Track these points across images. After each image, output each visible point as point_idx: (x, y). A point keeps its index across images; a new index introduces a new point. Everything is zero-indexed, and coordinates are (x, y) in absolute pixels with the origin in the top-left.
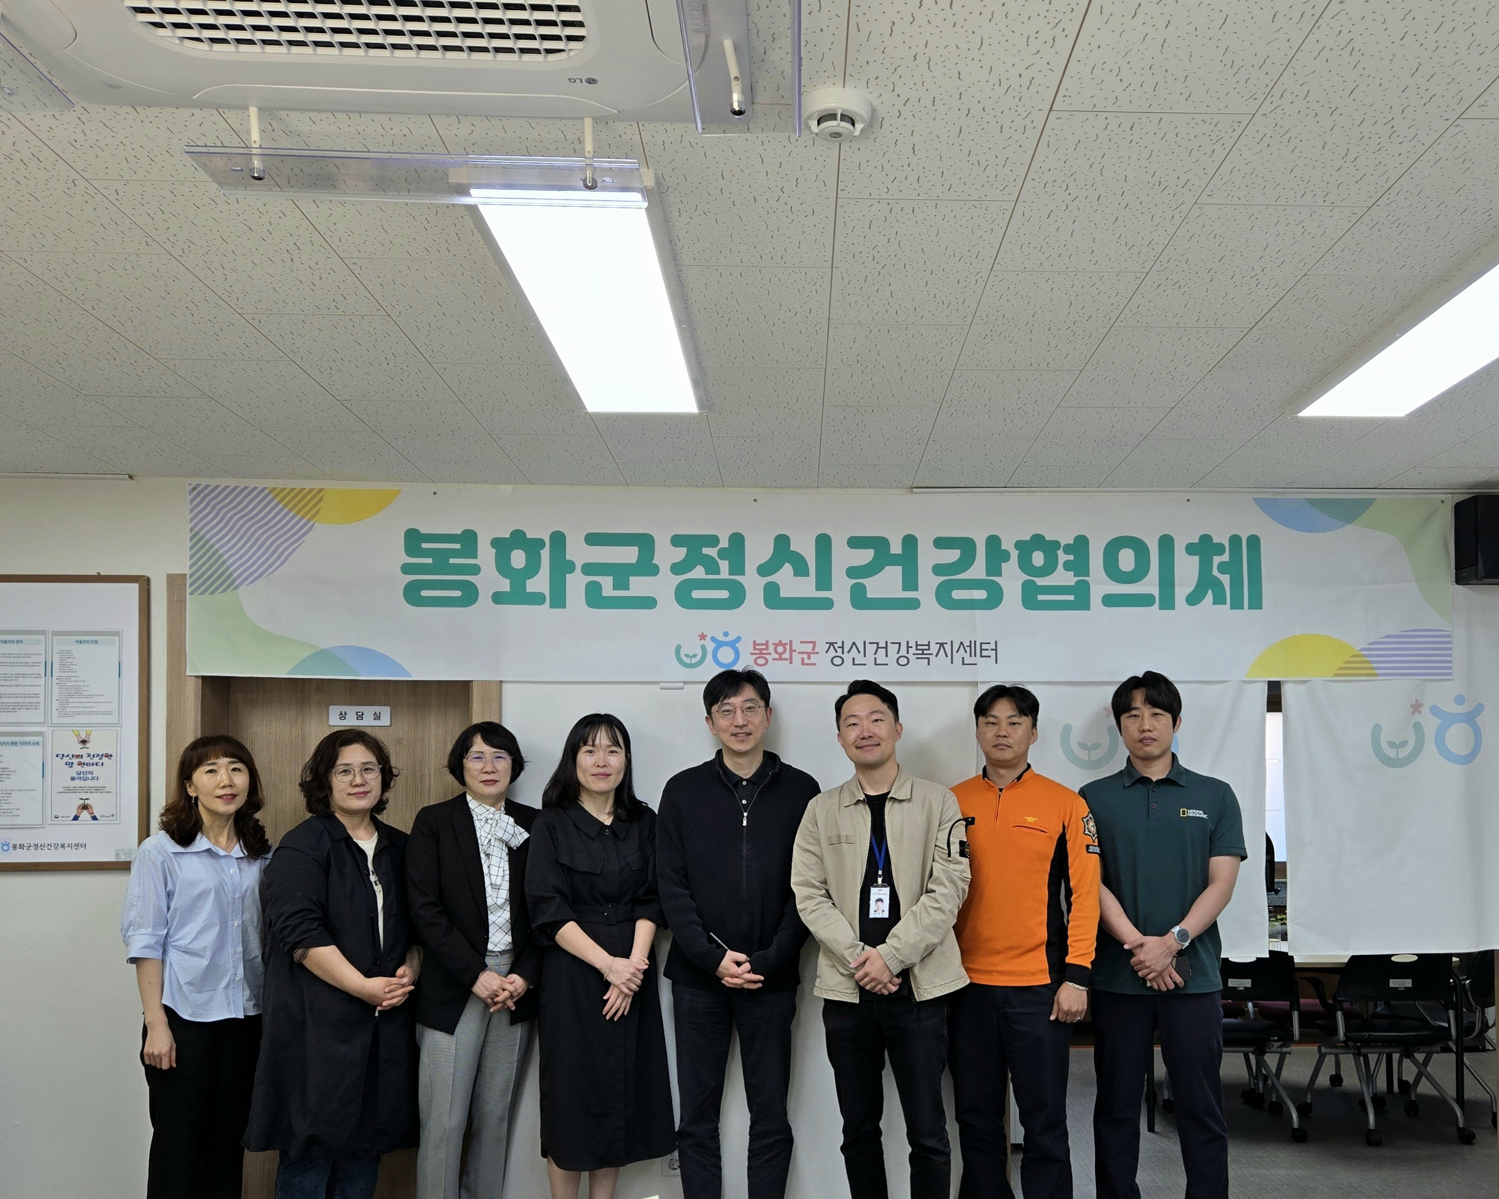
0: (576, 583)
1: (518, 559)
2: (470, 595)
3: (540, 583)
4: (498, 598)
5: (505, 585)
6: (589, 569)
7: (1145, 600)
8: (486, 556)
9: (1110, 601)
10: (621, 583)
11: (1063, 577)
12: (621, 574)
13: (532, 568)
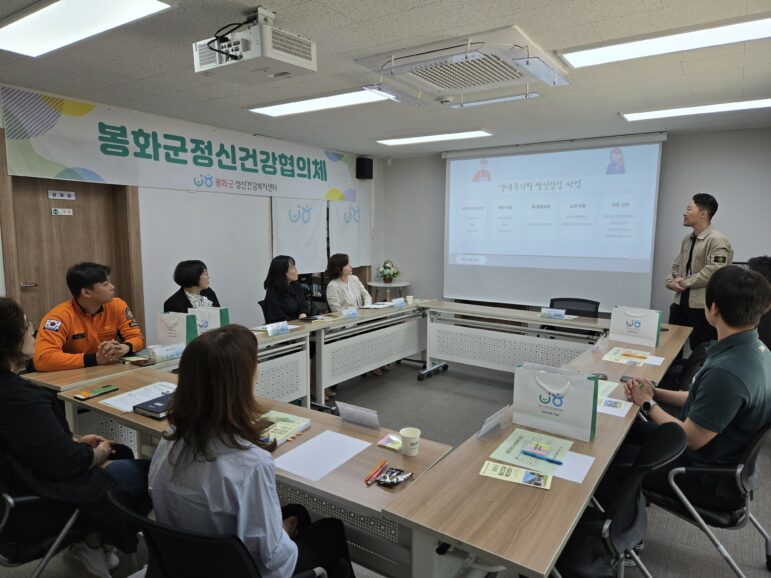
0: (162, 152)
1: (142, 140)
2: (125, 153)
3: (150, 150)
4: (136, 154)
5: (138, 150)
6: (166, 147)
7: (304, 176)
8: (130, 138)
9: (299, 175)
10: (176, 154)
11: (288, 167)
12: (176, 150)
13: (147, 145)
